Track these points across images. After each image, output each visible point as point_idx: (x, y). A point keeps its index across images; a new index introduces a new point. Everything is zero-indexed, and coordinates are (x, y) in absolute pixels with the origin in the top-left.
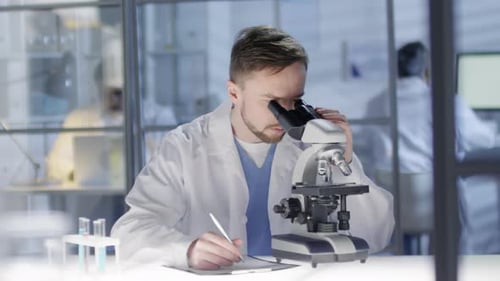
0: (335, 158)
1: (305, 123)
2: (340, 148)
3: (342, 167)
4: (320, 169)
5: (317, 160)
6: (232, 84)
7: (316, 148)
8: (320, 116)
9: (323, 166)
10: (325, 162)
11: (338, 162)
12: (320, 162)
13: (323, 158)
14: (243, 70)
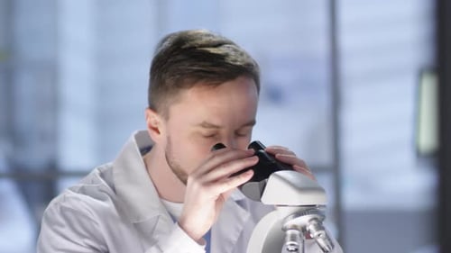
0: (311, 227)
1: (268, 177)
2: (317, 212)
3: (320, 241)
4: (289, 243)
5: (285, 230)
6: (151, 113)
7: (283, 213)
8: (288, 166)
9: (293, 238)
10: (297, 232)
11: (314, 234)
12: (289, 232)
13: (295, 227)
14: (167, 89)
